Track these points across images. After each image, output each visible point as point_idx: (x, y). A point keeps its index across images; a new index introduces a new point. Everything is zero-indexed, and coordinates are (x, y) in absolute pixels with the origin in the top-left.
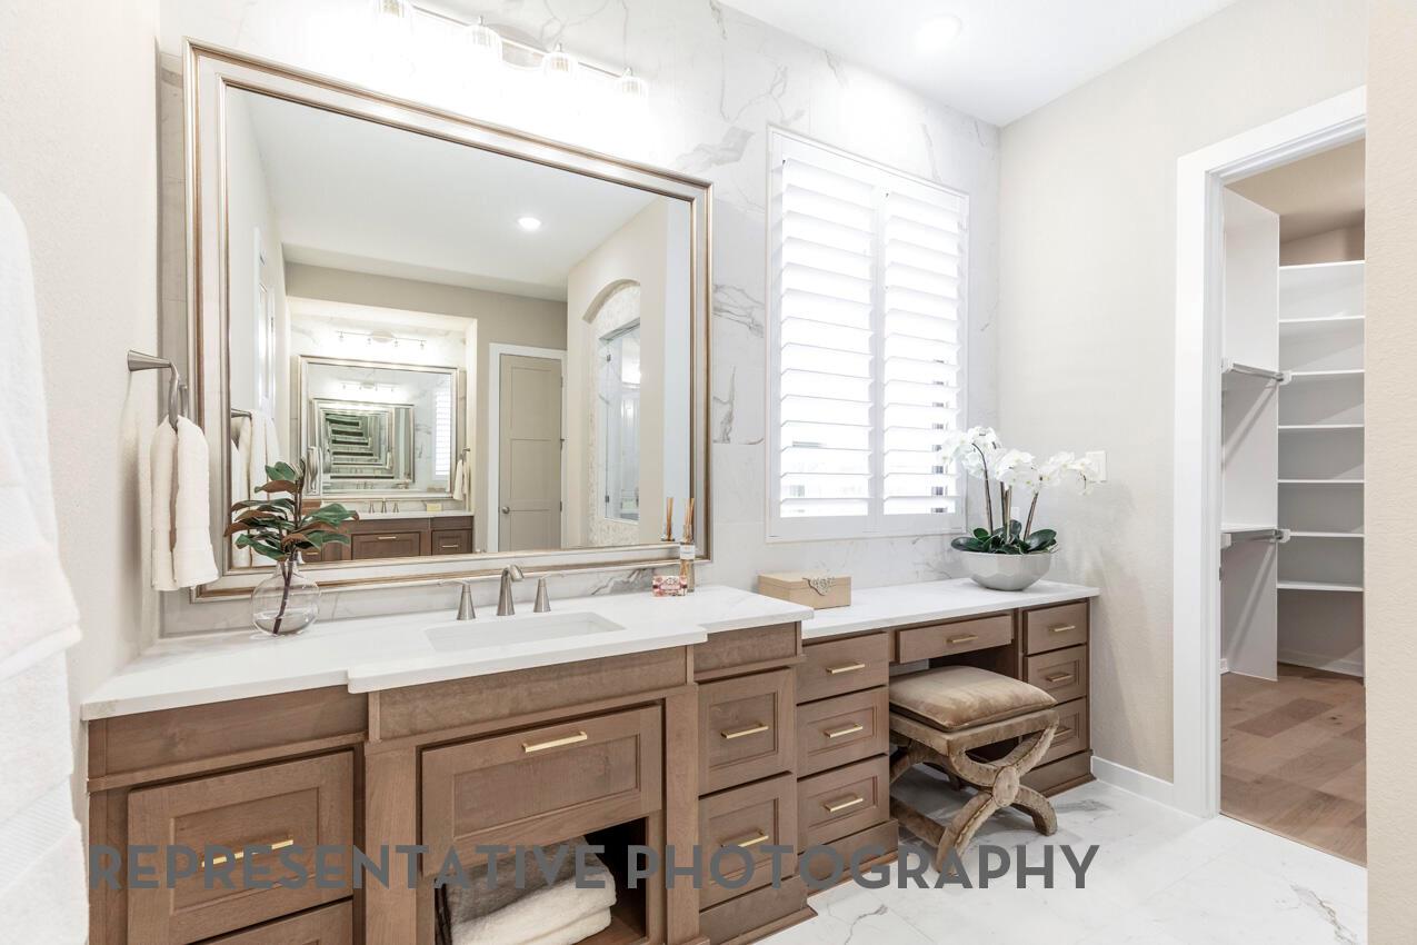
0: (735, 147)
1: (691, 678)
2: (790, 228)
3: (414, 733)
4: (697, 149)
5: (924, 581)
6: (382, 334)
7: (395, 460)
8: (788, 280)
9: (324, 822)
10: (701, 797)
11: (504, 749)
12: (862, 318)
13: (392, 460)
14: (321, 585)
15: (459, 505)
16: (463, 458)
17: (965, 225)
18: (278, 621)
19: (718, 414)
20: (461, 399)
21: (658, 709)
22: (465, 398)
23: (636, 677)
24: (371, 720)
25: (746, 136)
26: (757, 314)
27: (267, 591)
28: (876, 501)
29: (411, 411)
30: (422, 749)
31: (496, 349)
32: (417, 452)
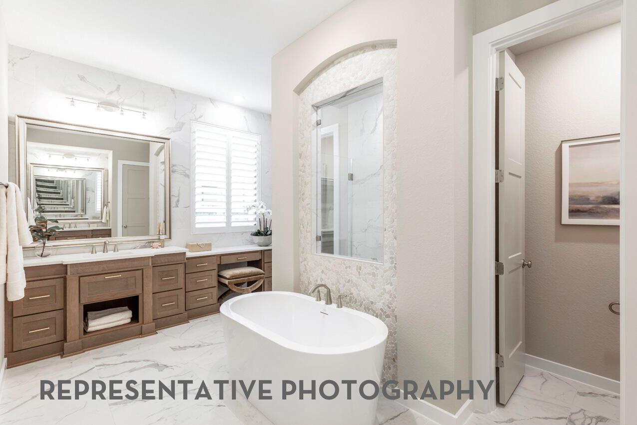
0: (180, 127)
1: (150, 264)
2: (198, 148)
3: (78, 273)
4: (167, 129)
5: (246, 245)
6: (69, 155)
7: (76, 203)
8: (197, 162)
9: (57, 292)
10: (153, 293)
11: (100, 278)
12: (224, 172)
13: (74, 203)
14: (54, 246)
15: (104, 224)
16: (107, 206)
17: (259, 143)
18: (42, 254)
19: (174, 200)
20: (106, 181)
21: (141, 271)
22: (108, 181)
23: (135, 263)
24: (68, 271)
25: (183, 124)
26: (187, 172)
27: (39, 247)
28: (229, 222)
29: (84, 182)
30: (80, 277)
31: (121, 163)
32: (87, 201)
